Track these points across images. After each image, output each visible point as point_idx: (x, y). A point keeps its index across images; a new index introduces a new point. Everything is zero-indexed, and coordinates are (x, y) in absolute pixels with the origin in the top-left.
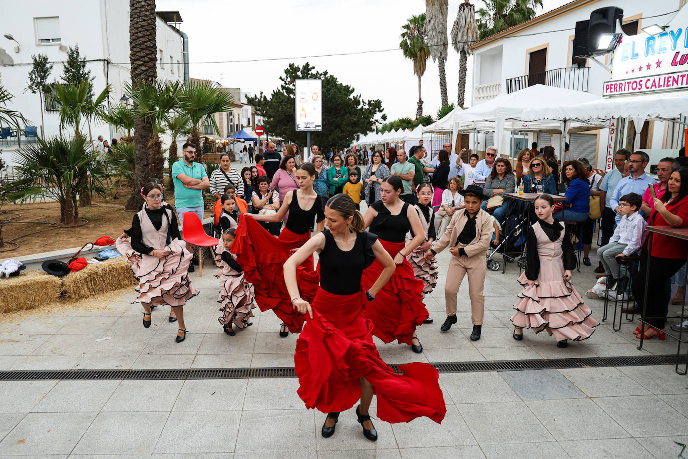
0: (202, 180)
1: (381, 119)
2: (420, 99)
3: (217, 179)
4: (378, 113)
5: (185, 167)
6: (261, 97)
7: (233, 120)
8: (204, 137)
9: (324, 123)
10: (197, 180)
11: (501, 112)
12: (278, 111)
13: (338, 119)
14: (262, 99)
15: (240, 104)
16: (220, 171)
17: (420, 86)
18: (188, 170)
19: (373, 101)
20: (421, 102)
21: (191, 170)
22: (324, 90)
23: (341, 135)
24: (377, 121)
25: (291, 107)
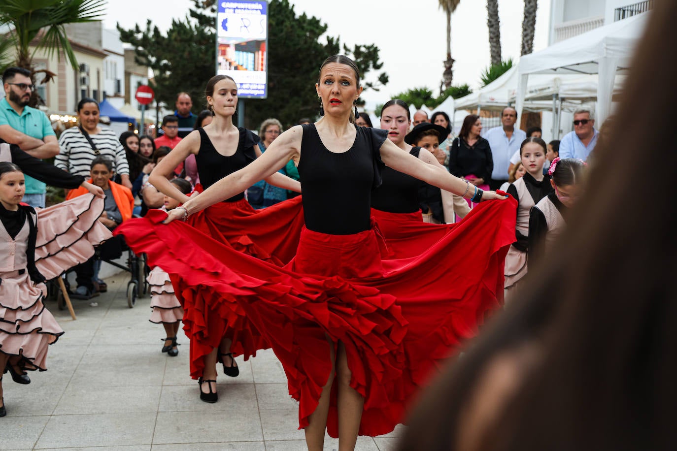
0: (43, 139)
1: (379, 83)
2: (449, 55)
3: (71, 145)
4: (371, 69)
5: (9, 114)
6: (148, 29)
7: (87, 81)
8: (43, 71)
9: (271, 84)
10: (34, 139)
11: (611, 48)
12: (181, 57)
13: (297, 79)
14: (151, 34)
15: (100, 50)
16: (77, 130)
17: (449, 30)
18: (16, 120)
19: (365, 46)
20: (450, 61)
21: (23, 121)
22: (271, 21)
23: (302, 109)
24: (370, 85)
25: (207, 50)
